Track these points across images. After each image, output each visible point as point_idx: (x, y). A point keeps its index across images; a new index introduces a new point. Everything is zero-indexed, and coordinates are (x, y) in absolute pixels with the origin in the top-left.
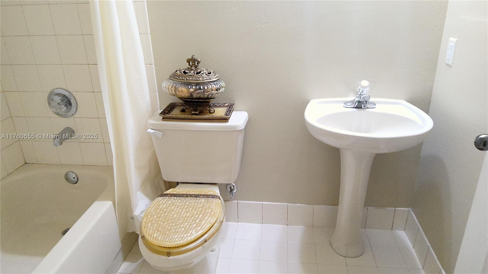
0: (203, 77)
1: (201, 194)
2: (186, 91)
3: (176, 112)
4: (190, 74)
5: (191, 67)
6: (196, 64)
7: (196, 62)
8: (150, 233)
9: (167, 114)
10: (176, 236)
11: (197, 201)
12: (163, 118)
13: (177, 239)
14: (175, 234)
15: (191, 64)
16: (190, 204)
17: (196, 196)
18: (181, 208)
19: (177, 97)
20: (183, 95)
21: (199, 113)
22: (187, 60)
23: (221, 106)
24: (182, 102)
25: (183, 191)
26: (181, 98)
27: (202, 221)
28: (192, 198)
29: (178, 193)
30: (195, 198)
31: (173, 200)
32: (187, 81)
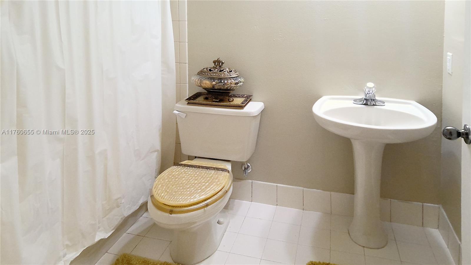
0: (225, 74)
1: (213, 167)
2: (210, 84)
3: (200, 99)
4: (215, 71)
5: (216, 66)
6: (221, 64)
7: (221, 63)
8: (159, 193)
9: (192, 100)
10: (181, 197)
11: (207, 172)
12: (188, 103)
13: (181, 200)
14: (179, 196)
15: (216, 64)
16: (199, 174)
17: (207, 168)
18: (191, 176)
19: (202, 88)
20: (207, 87)
21: (219, 101)
22: (214, 61)
23: (240, 97)
24: (206, 91)
25: (197, 163)
26: (205, 89)
27: (208, 188)
28: (203, 169)
29: (192, 164)
30: (206, 170)
31: (186, 169)
32: (211, 76)
